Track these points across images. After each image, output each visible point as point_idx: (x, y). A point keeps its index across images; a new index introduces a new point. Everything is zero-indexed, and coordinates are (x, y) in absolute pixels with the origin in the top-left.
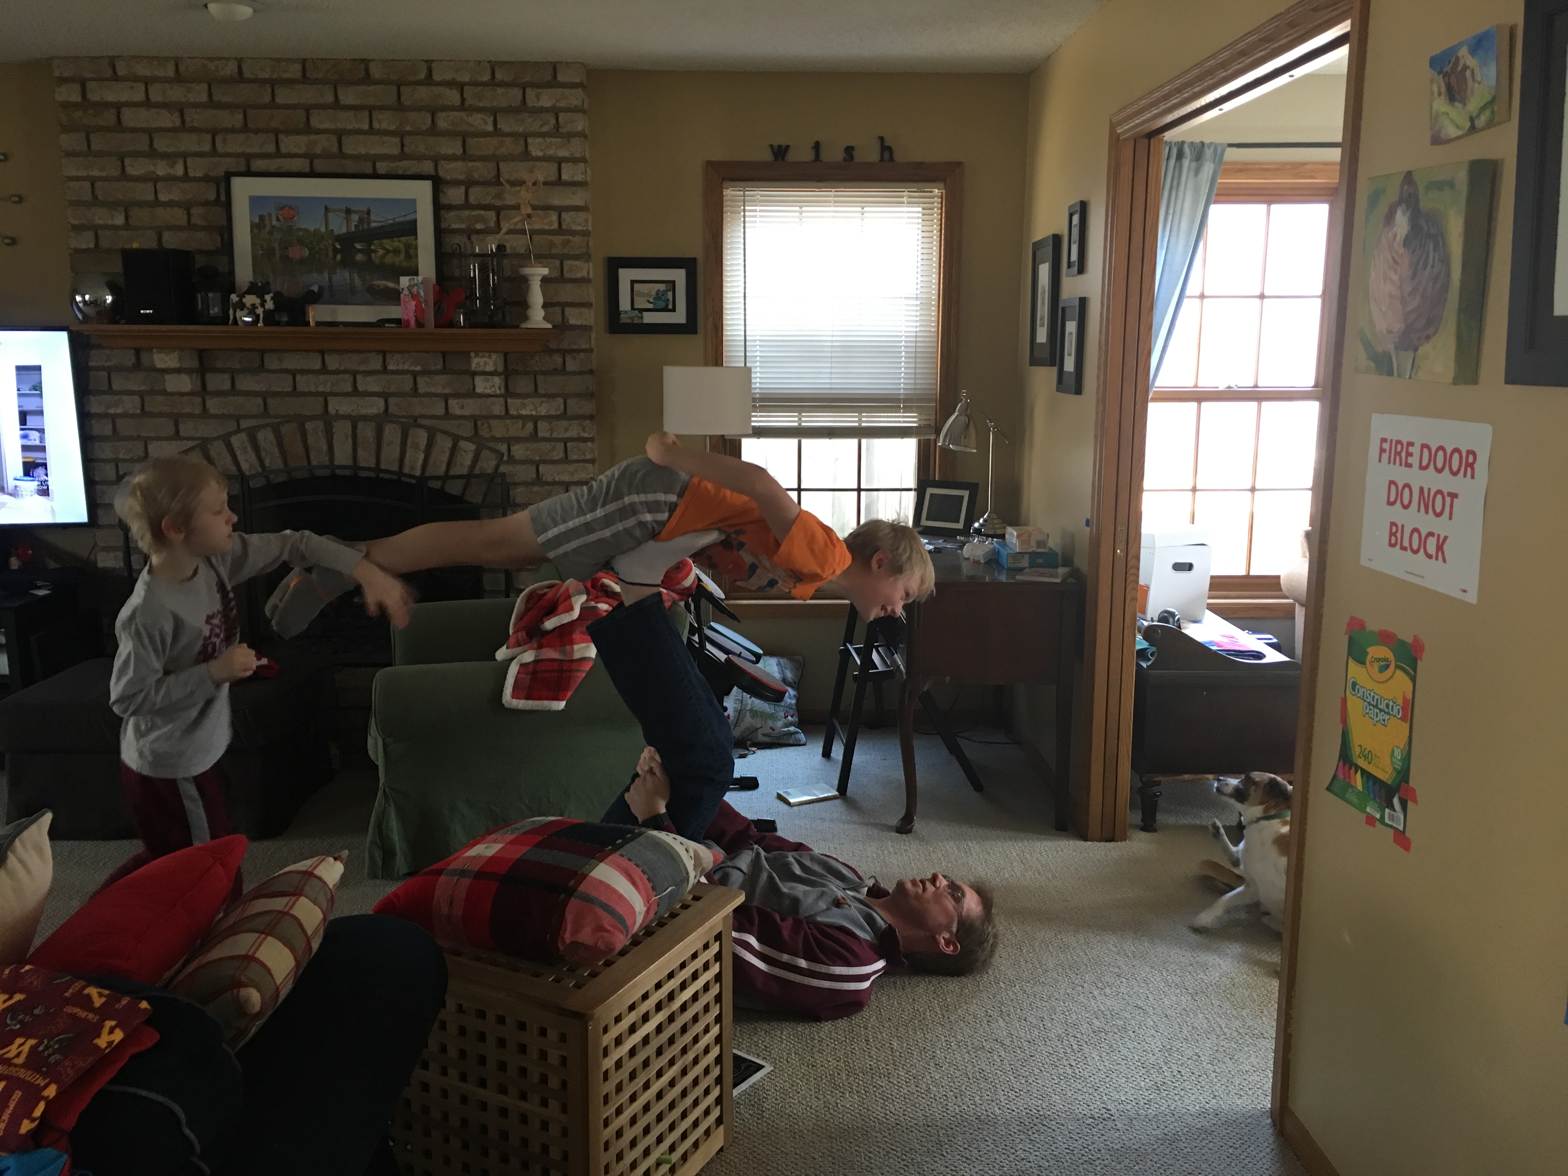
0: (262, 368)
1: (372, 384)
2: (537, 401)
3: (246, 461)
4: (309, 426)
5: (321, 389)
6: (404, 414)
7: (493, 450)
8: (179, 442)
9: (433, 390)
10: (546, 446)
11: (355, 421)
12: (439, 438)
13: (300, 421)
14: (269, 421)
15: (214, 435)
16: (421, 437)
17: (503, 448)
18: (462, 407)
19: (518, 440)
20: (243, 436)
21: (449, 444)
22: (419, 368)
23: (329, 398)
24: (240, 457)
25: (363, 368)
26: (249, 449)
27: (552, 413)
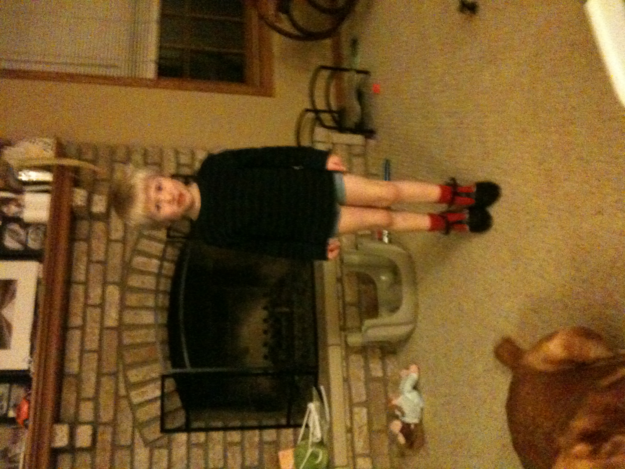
0: (78, 377)
1: (95, 293)
3: (153, 392)
4: (127, 341)
5: (97, 331)
6: (120, 271)
8: (136, 446)
9: (103, 250)
11: (123, 307)
12: (140, 247)
13: (121, 347)
14: (121, 373)
15: (130, 417)
16: (139, 260)
18: (117, 230)
20: (133, 393)
22: (85, 259)
23: (105, 325)
25: (82, 299)
26: (143, 390)
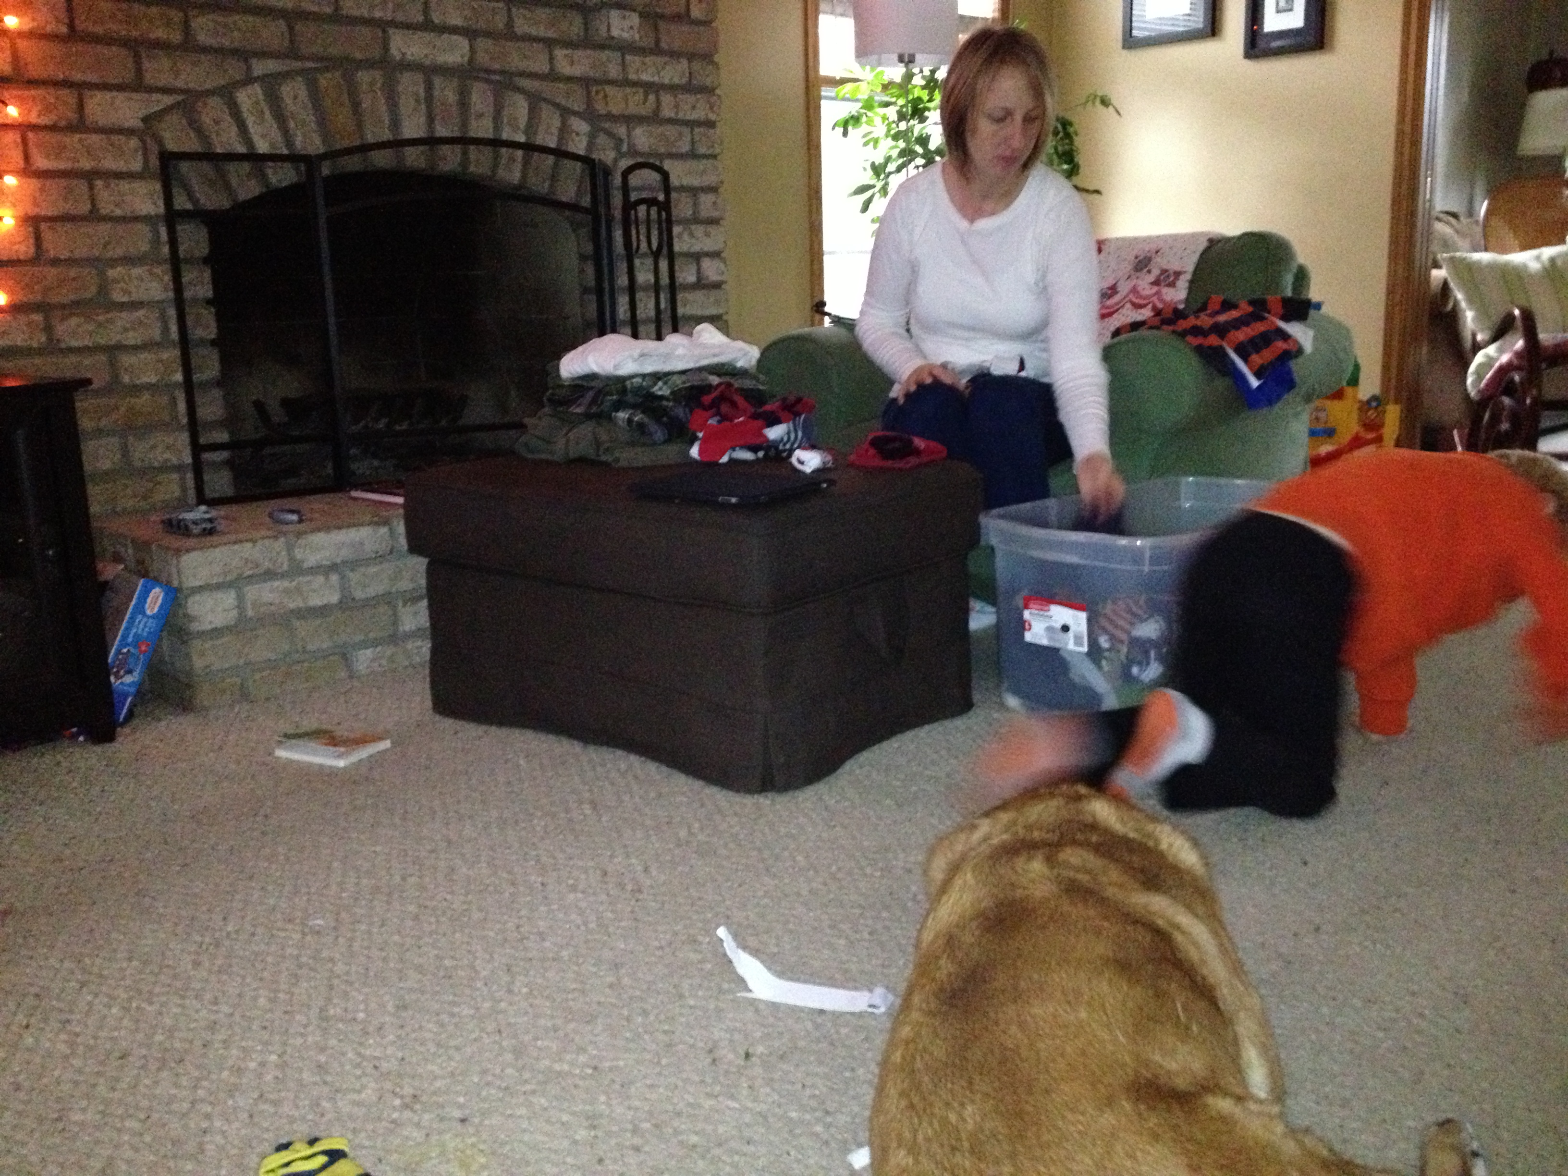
1: (451, 13)
2: (660, 60)
3: (263, 136)
4: (361, 78)
6: (496, 66)
7: (609, 134)
8: (144, 97)
9: (534, 32)
10: (671, 131)
11: (429, 73)
12: (544, 110)
13: (349, 68)
14: (297, 65)
15: (208, 85)
16: (519, 107)
17: (621, 130)
18: (572, 63)
19: (641, 120)
20: (257, 91)
21: (557, 123)
23: (391, 31)
24: (254, 129)
26: (268, 115)
27: (676, 81)
